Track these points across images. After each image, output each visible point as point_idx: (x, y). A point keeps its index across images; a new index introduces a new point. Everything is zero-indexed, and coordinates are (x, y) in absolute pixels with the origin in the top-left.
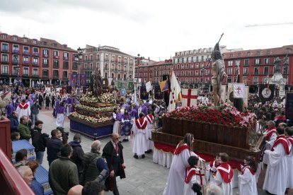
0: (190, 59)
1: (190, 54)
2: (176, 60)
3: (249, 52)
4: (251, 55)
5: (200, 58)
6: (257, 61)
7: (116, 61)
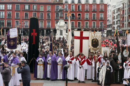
6: (27, 7)
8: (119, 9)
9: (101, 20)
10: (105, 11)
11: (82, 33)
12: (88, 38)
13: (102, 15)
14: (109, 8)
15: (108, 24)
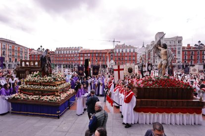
0: (65, 52)
1: (65, 49)
2: (57, 52)
3: (93, 50)
4: (94, 52)
5: (71, 52)
6: (97, 55)
7: (13, 50)
8: (143, 55)
9: (134, 60)
10: (135, 56)
11: (119, 67)
12: (123, 69)
13: (134, 58)
14: (138, 55)
15: (138, 62)
